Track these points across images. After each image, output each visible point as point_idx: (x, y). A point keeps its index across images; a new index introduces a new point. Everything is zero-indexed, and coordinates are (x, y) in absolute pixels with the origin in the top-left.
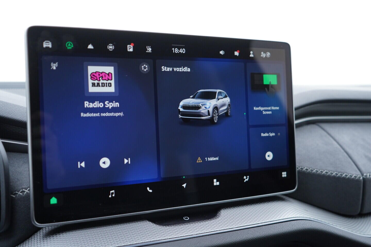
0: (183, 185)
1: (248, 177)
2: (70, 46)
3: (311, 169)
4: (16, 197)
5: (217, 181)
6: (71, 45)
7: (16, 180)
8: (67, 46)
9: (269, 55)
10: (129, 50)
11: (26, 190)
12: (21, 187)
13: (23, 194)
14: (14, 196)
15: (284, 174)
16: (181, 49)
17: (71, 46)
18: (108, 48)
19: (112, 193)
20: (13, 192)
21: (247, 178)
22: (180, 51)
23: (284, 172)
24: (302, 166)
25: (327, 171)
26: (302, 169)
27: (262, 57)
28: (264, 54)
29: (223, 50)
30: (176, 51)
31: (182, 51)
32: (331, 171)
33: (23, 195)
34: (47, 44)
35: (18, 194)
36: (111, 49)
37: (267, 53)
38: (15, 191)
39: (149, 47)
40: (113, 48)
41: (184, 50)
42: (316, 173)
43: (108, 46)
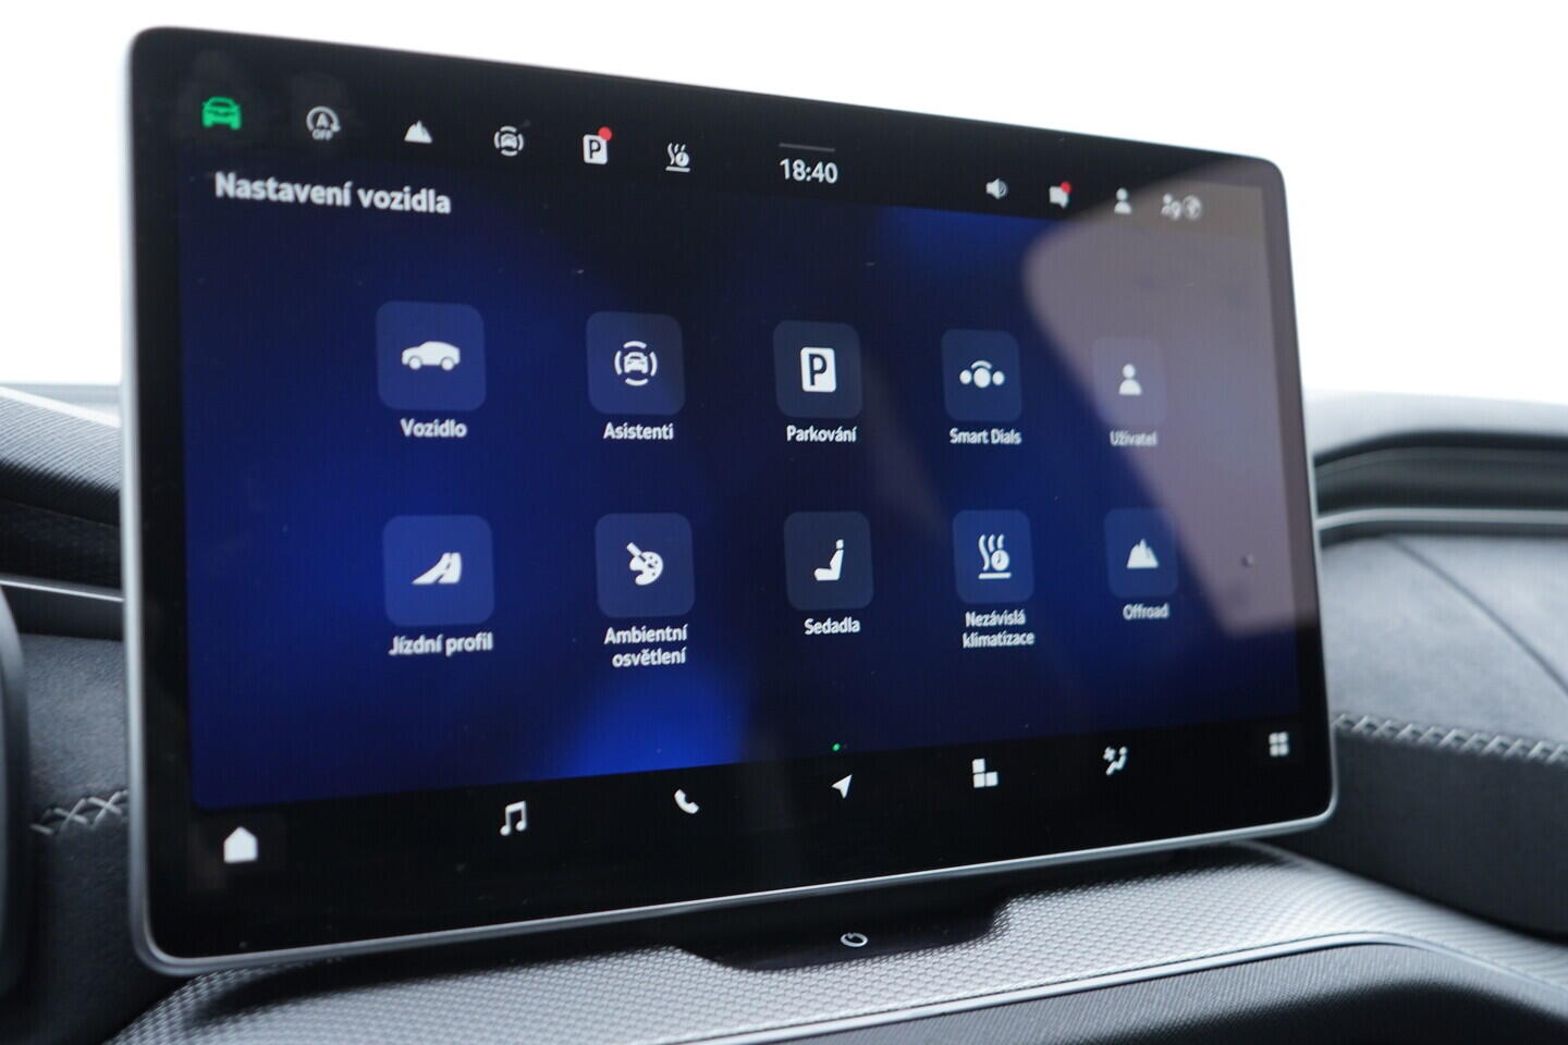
0: (836, 786)
1: (1123, 751)
2: (324, 124)
3: (1388, 723)
4: (56, 833)
5: (988, 769)
6: (330, 121)
7: (56, 753)
8: (310, 125)
9: (1197, 211)
10: (591, 157)
11: (107, 800)
12: (79, 789)
13: (87, 817)
14: (46, 830)
15: (1279, 744)
16: (820, 166)
17: (329, 128)
18: (497, 145)
19: (516, 817)
20: (44, 811)
21: (1117, 758)
22: (814, 174)
23: (1279, 731)
24: (1348, 712)
25: (1461, 733)
26: (1350, 723)
27: (1168, 218)
28: (1176, 204)
29: (1001, 180)
30: (798, 171)
31: (824, 171)
32: (1480, 731)
33: (91, 822)
34: (221, 114)
35: (65, 823)
36: (509, 149)
37: (1189, 198)
38: (53, 807)
39: (679, 151)
40: (521, 147)
41: (831, 171)
42: (1415, 740)
43: (497, 135)
